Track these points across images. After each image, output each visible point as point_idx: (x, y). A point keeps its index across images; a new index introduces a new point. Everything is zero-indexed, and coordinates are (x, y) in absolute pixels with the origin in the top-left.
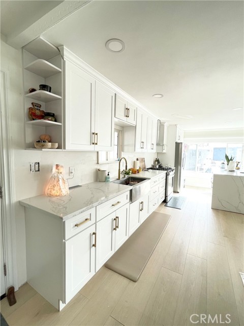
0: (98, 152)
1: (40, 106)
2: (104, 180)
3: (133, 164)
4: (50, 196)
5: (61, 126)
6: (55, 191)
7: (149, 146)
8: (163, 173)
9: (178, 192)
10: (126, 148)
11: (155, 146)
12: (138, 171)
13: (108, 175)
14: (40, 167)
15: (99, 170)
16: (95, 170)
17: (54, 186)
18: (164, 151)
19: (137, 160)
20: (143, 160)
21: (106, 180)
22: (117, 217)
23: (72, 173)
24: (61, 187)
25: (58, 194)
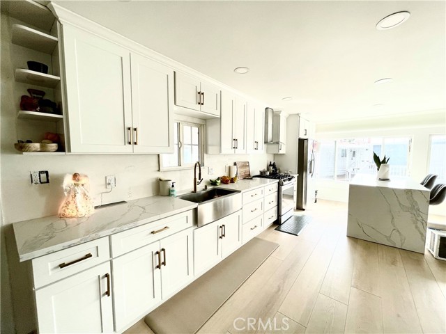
0: (159, 155)
1: (43, 93)
2: (166, 193)
3: (227, 171)
4: (63, 217)
5: (62, 119)
6: (69, 211)
7: (250, 145)
8: (273, 183)
9: (304, 210)
10: (210, 149)
11: (261, 144)
12: (232, 181)
13: (173, 186)
14: (49, 178)
15: (160, 180)
16: (154, 180)
17: (68, 204)
18: (281, 152)
19: (235, 164)
20: (246, 165)
21: (169, 194)
22: (163, 250)
23: (109, 184)
24: (79, 205)
25: (74, 214)
